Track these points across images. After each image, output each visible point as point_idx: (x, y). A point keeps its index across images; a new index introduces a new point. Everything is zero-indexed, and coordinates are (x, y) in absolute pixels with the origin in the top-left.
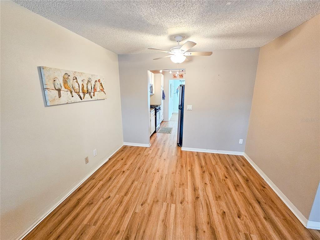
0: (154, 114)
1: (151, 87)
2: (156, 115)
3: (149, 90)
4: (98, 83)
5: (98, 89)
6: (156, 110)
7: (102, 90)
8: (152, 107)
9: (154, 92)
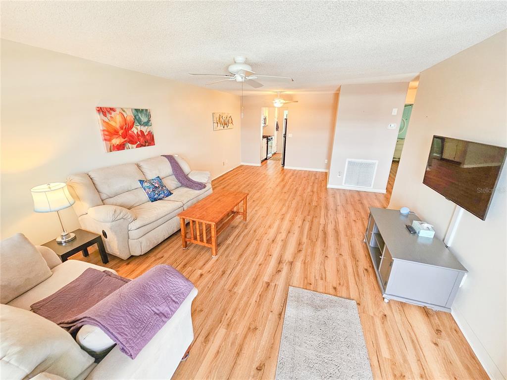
0: (266, 143)
1: (265, 119)
2: (267, 144)
3: (263, 122)
4: (230, 118)
5: (230, 122)
6: (267, 139)
7: (232, 123)
8: (264, 137)
9: (267, 124)
